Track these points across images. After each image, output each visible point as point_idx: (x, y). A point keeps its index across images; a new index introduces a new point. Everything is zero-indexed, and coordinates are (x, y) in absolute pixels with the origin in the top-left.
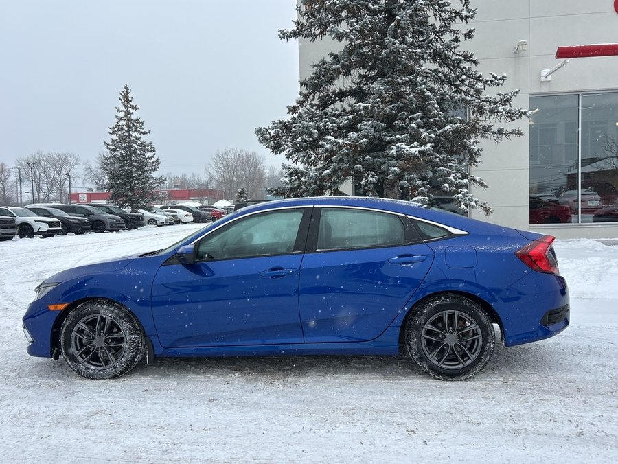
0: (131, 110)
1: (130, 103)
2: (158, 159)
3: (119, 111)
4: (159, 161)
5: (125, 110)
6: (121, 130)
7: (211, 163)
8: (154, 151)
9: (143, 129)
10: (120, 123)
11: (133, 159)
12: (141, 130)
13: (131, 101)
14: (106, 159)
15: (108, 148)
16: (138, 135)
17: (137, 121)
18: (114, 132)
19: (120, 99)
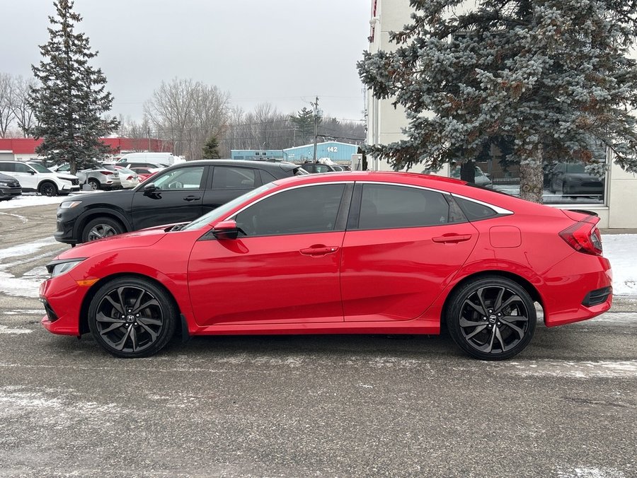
0: (70, 21)
1: (70, 11)
2: (109, 94)
3: (53, 21)
4: (110, 97)
5: (62, 21)
6: (56, 51)
7: (154, 100)
8: (104, 80)
9: (88, 49)
10: (56, 40)
11: (74, 92)
12: (86, 51)
13: (71, 8)
14: (34, 91)
15: (36, 75)
16: (81, 58)
17: (79, 37)
18: (46, 53)
19: (55, 5)
